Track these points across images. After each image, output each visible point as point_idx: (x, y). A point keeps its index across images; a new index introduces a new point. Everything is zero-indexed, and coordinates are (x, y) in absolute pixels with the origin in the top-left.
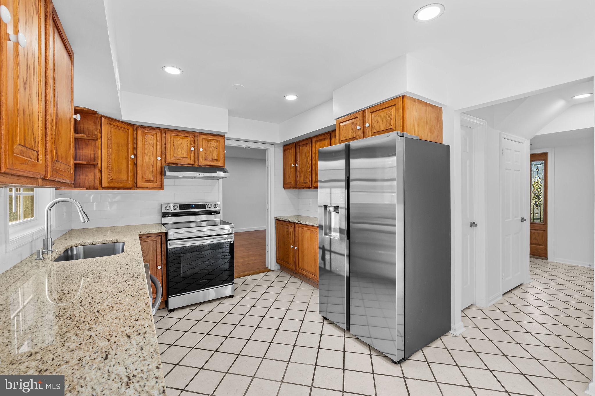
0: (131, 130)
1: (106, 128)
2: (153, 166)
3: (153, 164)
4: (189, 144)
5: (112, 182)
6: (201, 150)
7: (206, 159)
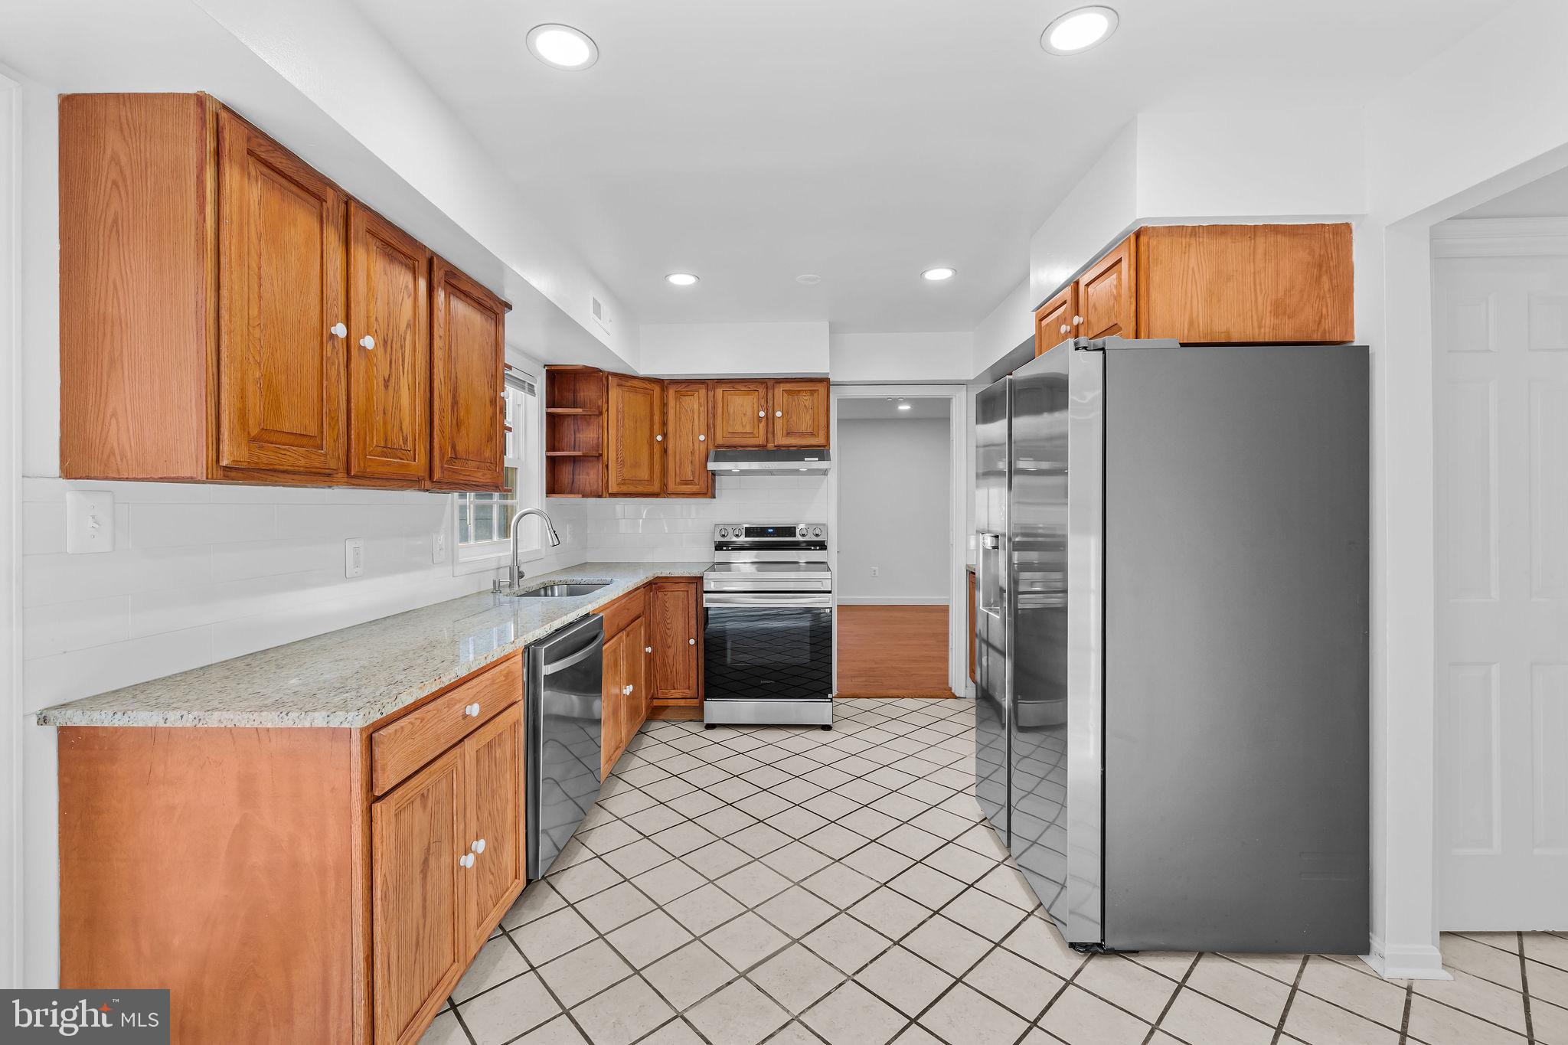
0: (657, 389)
1: (614, 394)
2: (693, 453)
3: (693, 450)
4: (755, 405)
5: (624, 484)
6: (779, 414)
7: (788, 434)
